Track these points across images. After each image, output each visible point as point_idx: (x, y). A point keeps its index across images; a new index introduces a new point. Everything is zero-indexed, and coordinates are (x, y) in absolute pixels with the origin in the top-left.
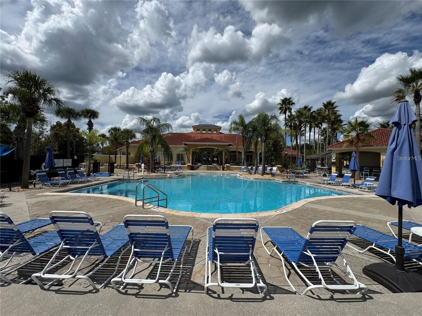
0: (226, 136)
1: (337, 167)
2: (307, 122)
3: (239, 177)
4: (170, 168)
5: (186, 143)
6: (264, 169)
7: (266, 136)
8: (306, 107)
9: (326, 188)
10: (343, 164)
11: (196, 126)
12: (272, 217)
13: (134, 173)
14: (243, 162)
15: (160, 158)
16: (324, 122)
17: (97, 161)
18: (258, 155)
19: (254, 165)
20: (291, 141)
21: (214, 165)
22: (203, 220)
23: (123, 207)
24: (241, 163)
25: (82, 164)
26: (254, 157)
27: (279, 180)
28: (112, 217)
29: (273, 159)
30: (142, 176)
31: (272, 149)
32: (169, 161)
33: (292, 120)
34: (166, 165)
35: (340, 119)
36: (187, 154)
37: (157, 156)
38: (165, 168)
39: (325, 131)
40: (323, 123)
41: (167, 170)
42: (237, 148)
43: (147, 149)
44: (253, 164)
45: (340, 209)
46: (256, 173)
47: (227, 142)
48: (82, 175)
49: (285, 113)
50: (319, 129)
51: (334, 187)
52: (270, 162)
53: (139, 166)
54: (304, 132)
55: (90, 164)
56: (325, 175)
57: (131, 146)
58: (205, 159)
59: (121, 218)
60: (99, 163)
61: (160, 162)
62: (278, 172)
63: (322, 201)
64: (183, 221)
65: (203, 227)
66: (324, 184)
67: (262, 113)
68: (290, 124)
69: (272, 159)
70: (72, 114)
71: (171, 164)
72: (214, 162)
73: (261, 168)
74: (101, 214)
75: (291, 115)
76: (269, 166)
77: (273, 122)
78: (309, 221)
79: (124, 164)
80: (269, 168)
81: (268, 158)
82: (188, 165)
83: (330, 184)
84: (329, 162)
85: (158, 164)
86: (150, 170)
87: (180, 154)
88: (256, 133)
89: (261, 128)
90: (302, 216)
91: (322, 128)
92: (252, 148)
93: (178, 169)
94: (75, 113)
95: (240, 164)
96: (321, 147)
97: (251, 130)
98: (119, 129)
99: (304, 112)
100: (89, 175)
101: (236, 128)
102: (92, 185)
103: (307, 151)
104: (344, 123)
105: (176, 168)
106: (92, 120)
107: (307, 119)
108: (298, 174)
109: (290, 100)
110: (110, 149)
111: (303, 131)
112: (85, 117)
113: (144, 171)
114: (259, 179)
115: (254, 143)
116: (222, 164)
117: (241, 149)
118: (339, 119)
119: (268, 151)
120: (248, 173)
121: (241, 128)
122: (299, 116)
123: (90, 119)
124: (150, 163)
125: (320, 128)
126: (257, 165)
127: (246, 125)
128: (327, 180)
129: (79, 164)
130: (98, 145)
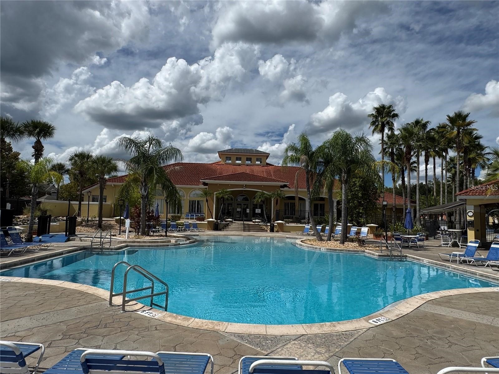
0: (277, 170)
1: (478, 230)
2: (420, 147)
3: (301, 245)
4: (176, 226)
5: (207, 181)
6: (346, 230)
7: (349, 172)
8: (417, 122)
9: (457, 270)
10: (488, 222)
11: (224, 151)
12: (360, 333)
13: (111, 235)
14: (307, 216)
15: (159, 207)
16: (451, 148)
17: (46, 211)
18: (335, 204)
19: (327, 223)
20: (394, 180)
21: (255, 222)
22: (232, 337)
23: (87, 306)
24: (304, 218)
25: (19, 218)
26: (327, 208)
27: (372, 252)
28: (64, 327)
29: (361, 213)
30: (125, 242)
31: (360, 195)
32: (175, 213)
33: (395, 143)
34: (170, 220)
35: (479, 143)
36: (207, 201)
37: (154, 203)
38: (167, 227)
39: (454, 164)
40: (449, 150)
41: (170, 230)
42: (297, 192)
43: (137, 193)
44: (325, 220)
45: (486, 317)
46: (332, 238)
47: (279, 181)
48: (17, 239)
49: (382, 131)
50: (442, 160)
51: (473, 269)
52: (356, 217)
53: (122, 223)
54: (416, 165)
55: (33, 218)
56: (455, 245)
57: (108, 185)
58: (239, 210)
59: (81, 330)
60: (50, 216)
61: (159, 216)
62: (371, 236)
63: (453, 299)
64: (195, 340)
65: (231, 353)
66: (454, 261)
67: (341, 132)
68: (390, 150)
69: (359, 213)
70: (6, 130)
71: (179, 218)
72: (255, 215)
73: (339, 228)
74: (45, 322)
75: (393, 134)
76: (354, 225)
77: (361, 148)
78: (429, 342)
79: (95, 218)
80: (354, 229)
81: (352, 211)
82: (208, 221)
83: (465, 262)
84: (462, 221)
85: (154, 219)
86: (141, 230)
87: (195, 201)
88: (330, 167)
89: (340, 158)
90: (416, 330)
91: (448, 157)
92: (324, 193)
93: (191, 228)
94: (12, 128)
95: (302, 221)
96: (446, 191)
97: (322, 162)
98: (88, 155)
99: (416, 130)
100: (30, 240)
101: (296, 159)
102: (33, 260)
103: (423, 198)
104: (487, 151)
105: (188, 227)
106: (42, 140)
107: (421, 143)
108: (407, 242)
109: (391, 109)
110: (71, 189)
111: (414, 162)
112: (31, 134)
113: (130, 232)
114: (336, 250)
115: (327, 185)
116: (269, 220)
117: (304, 193)
118: (477, 143)
119: (353, 198)
120: (315, 237)
121: (304, 157)
122: (406, 137)
123: (38, 138)
124: (140, 217)
125: (444, 158)
126: (333, 222)
127: (313, 153)
128: (460, 255)
129: (14, 217)
130: (51, 181)
